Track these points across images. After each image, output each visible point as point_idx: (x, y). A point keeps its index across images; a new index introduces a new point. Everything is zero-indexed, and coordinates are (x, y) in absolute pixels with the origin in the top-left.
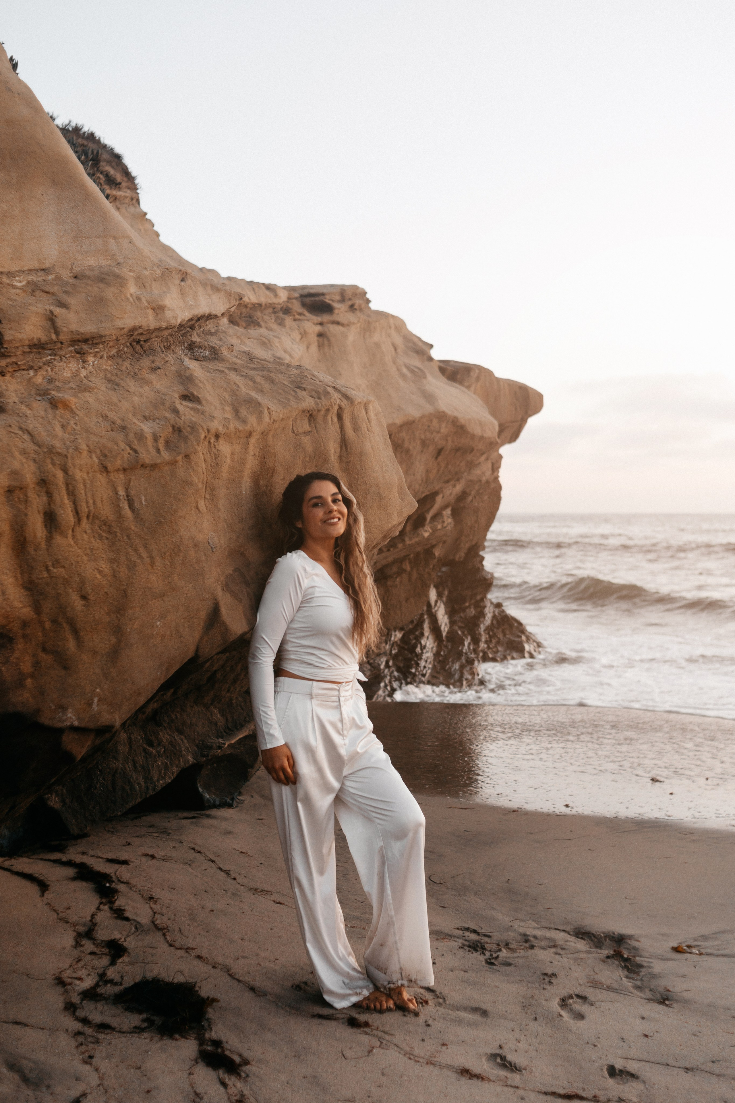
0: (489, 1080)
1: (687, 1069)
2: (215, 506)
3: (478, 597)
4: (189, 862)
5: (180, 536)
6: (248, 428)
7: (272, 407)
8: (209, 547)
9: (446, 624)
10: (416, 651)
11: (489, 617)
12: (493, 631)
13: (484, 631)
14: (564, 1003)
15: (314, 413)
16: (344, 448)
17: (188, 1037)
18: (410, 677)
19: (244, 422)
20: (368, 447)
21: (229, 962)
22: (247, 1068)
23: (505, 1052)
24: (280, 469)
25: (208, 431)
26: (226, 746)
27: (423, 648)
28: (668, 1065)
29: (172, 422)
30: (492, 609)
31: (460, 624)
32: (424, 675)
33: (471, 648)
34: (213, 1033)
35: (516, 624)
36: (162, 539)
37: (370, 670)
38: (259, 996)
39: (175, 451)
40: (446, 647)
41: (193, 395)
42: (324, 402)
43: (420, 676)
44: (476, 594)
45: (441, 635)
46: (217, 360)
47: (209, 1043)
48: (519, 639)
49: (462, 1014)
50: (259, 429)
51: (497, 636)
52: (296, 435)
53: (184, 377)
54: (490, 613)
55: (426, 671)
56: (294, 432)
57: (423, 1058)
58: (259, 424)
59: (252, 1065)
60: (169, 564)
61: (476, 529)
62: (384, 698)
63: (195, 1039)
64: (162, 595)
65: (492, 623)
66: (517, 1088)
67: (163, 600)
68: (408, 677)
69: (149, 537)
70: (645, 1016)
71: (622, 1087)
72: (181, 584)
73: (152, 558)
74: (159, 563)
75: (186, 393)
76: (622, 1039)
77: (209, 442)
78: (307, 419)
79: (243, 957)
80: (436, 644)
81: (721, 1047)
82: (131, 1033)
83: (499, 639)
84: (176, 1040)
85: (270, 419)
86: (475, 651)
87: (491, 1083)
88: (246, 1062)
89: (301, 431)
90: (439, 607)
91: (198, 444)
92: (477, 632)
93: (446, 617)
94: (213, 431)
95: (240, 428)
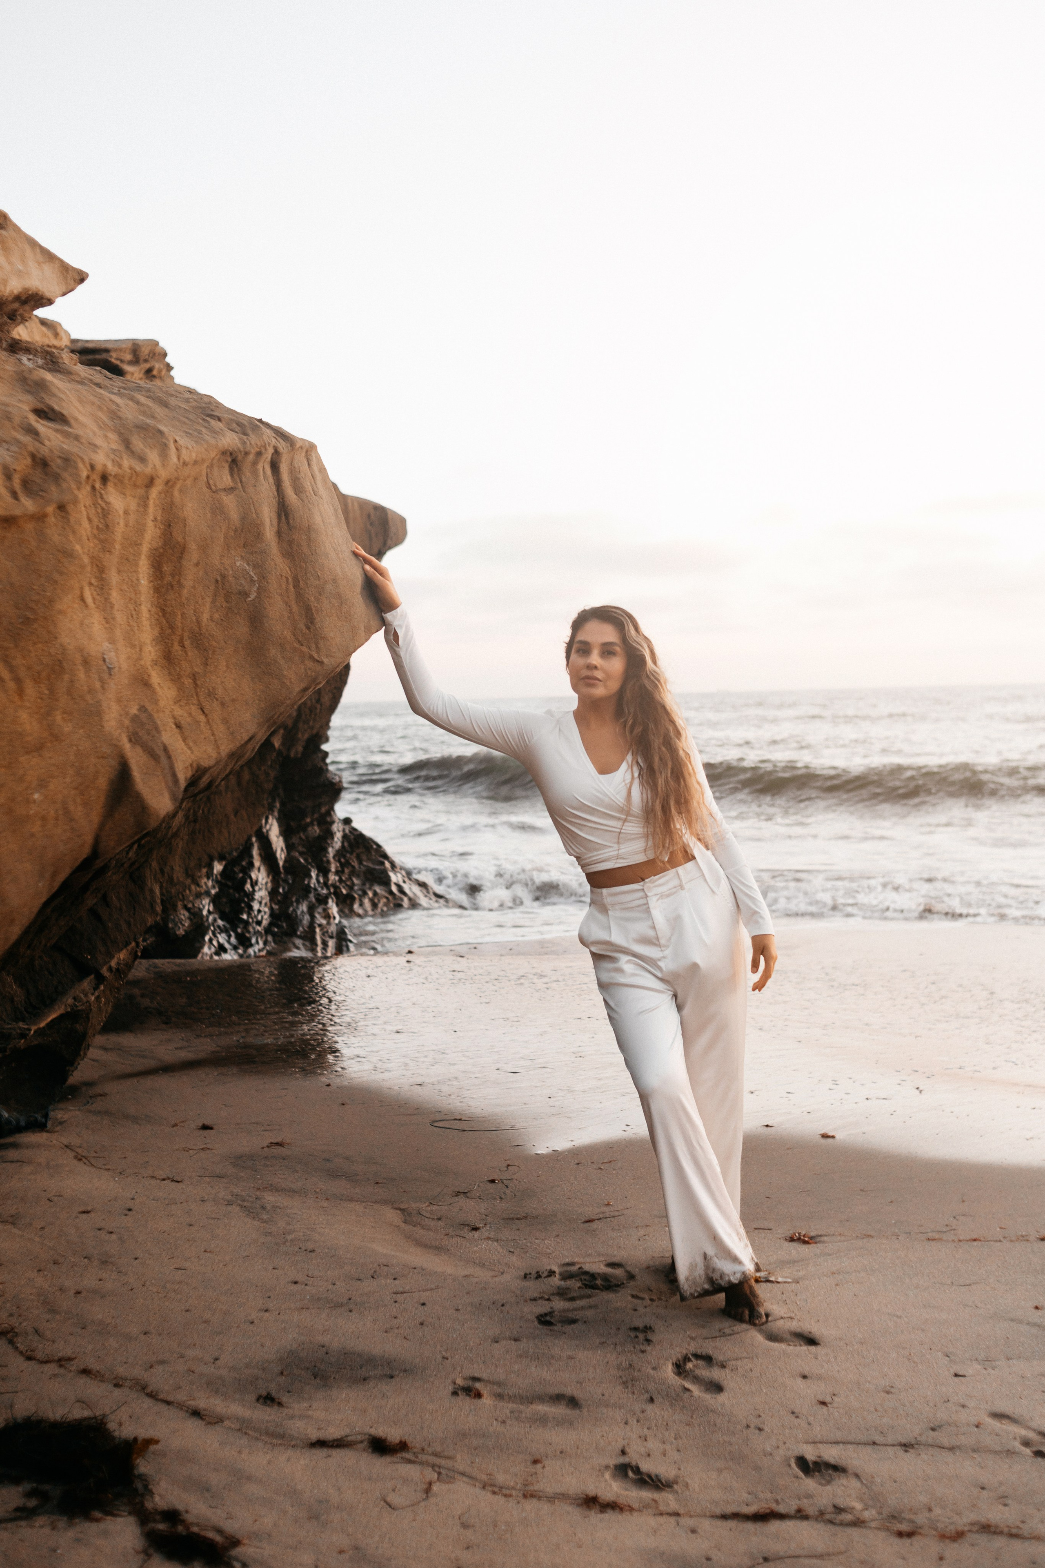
0: (631, 1509)
1: (905, 1445)
2: (106, 599)
3: (323, 810)
4: (10, 1220)
5: (61, 645)
6: (148, 470)
7: (181, 442)
8: (105, 668)
9: (282, 850)
10: (246, 889)
11: (338, 836)
12: (344, 857)
13: (334, 857)
14: (680, 1368)
15: (240, 458)
16: (283, 518)
17: (116, 1512)
18: (241, 926)
19: (142, 459)
20: (318, 519)
21: (137, 1372)
22: (236, 1552)
23: (633, 1458)
24: (193, 546)
25: (92, 467)
26: (32, 1032)
27: (254, 884)
28: (874, 1443)
29: (31, 448)
30: (341, 827)
31: (301, 849)
32: (259, 923)
33: (322, 881)
34: (157, 1499)
35: (375, 847)
36: (31, 648)
37: (190, 919)
38: (209, 1423)
39: (42, 497)
40: (285, 881)
41: (53, 410)
42: (253, 439)
43: (254, 925)
44: (319, 806)
45: (278, 865)
46: (59, 372)
47: (158, 1517)
48: (382, 867)
49: (542, 1408)
50: (164, 474)
51: (350, 864)
52: (214, 492)
53: (30, 382)
54: (339, 831)
55: (262, 917)
56: (209, 486)
57: (513, 1488)
58: (163, 465)
59: (244, 1545)
60: (47, 692)
61: (318, 711)
62: (211, 957)
63: (130, 1513)
64: (39, 748)
65: (343, 846)
66: (677, 1514)
67: (40, 756)
68: (237, 927)
69: (11, 645)
70: (806, 1374)
71: (828, 1488)
72: (67, 728)
73: (18, 680)
74: (30, 689)
75: (40, 406)
76: (793, 1413)
77: (93, 488)
78: (227, 466)
79: (161, 1362)
80: (271, 877)
81: (931, 1404)
82: (12, 1520)
83: (353, 867)
84: (97, 1520)
85: (179, 459)
86: (326, 884)
87: (635, 1514)
88: (235, 1542)
89: (220, 486)
90: (272, 825)
91: (79, 489)
92: (325, 859)
93: (281, 839)
94: (99, 468)
95: (138, 469)
